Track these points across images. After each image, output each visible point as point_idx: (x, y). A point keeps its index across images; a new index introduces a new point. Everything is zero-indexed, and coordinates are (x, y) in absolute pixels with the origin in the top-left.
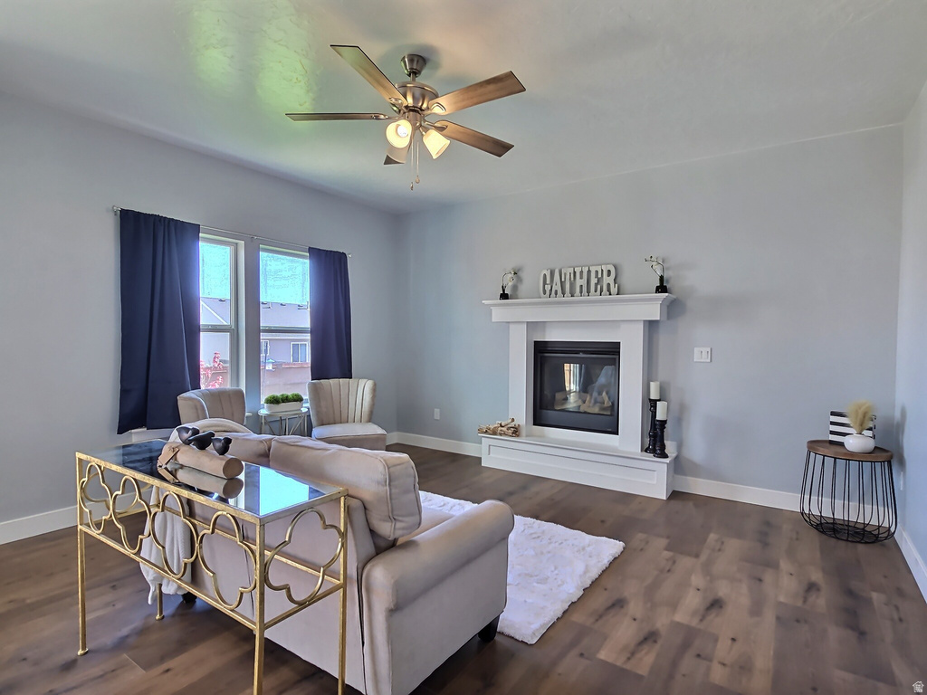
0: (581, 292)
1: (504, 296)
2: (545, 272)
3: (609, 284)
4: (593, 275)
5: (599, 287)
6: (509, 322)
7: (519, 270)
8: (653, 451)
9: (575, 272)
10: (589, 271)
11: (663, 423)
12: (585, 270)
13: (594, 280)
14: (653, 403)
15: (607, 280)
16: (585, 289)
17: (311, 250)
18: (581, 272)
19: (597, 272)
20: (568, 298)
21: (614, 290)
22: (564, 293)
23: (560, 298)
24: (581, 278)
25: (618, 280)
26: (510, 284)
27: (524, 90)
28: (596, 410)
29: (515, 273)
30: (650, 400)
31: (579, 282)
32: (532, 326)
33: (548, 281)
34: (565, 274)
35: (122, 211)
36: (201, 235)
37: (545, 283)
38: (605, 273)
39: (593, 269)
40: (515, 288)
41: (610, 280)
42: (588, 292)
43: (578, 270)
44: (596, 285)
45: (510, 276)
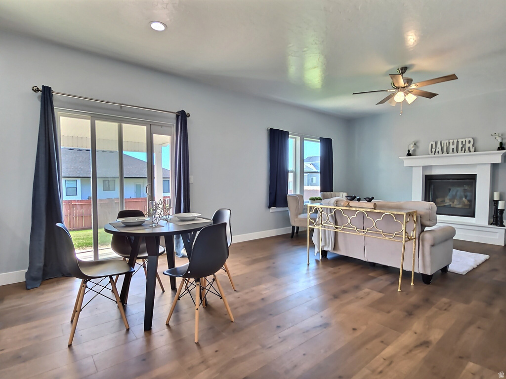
0: (453, 151)
1: (409, 155)
2: (432, 143)
3: (469, 147)
4: (460, 143)
5: (463, 149)
6: (412, 167)
7: (417, 142)
8: (496, 224)
9: (449, 142)
10: (458, 142)
11: (502, 211)
12: (456, 141)
13: (460, 146)
14: (496, 202)
15: (468, 145)
16: (455, 150)
17: (321, 139)
18: (453, 142)
19: (462, 142)
20: (445, 154)
21: (472, 149)
22: (443, 152)
23: (440, 154)
24: (453, 145)
25: (475, 145)
26: (413, 149)
27: (457, 78)
28: (460, 206)
29: (415, 144)
30: (494, 201)
31: (451, 147)
32: (424, 168)
33: (434, 146)
34: (444, 143)
35: (271, 129)
36: (289, 136)
37: (432, 148)
38: (467, 142)
39: (460, 141)
40: (414, 150)
41: (471, 145)
42: (457, 151)
43: (451, 141)
44: (462, 148)
45: (412, 145)
